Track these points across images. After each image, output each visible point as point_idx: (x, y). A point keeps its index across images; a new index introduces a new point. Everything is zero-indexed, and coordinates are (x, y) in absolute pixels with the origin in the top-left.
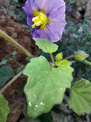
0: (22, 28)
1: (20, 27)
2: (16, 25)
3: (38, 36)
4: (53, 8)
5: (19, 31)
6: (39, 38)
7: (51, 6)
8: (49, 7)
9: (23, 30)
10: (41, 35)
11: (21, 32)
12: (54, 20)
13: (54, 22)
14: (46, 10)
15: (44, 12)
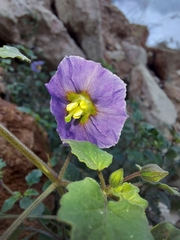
0: (18, 113)
1: (13, 112)
2: (5, 108)
3: (71, 135)
4: (105, 92)
5: (12, 118)
6: (74, 138)
7: (102, 88)
8: (98, 89)
9: (19, 118)
10: (78, 134)
11: (15, 121)
12: (106, 110)
13: (105, 113)
14: (92, 92)
15: (89, 95)
